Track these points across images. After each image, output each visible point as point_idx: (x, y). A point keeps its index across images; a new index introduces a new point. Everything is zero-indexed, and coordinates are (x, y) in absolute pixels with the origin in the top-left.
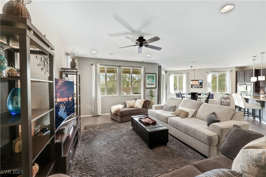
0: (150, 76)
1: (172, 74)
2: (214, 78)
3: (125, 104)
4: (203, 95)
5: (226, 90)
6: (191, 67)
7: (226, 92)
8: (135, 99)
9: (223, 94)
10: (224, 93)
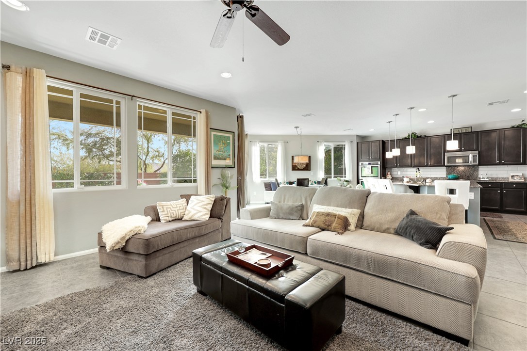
0: (221, 136)
1: (256, 142)
2: (328, 152)
3: (152, 213)
4: (312, 184)
5: (345, 174)
6: (295, 127)
7: (345, 177)
8: (182, 196)
9: (340, 180)
10: (342, 179)
